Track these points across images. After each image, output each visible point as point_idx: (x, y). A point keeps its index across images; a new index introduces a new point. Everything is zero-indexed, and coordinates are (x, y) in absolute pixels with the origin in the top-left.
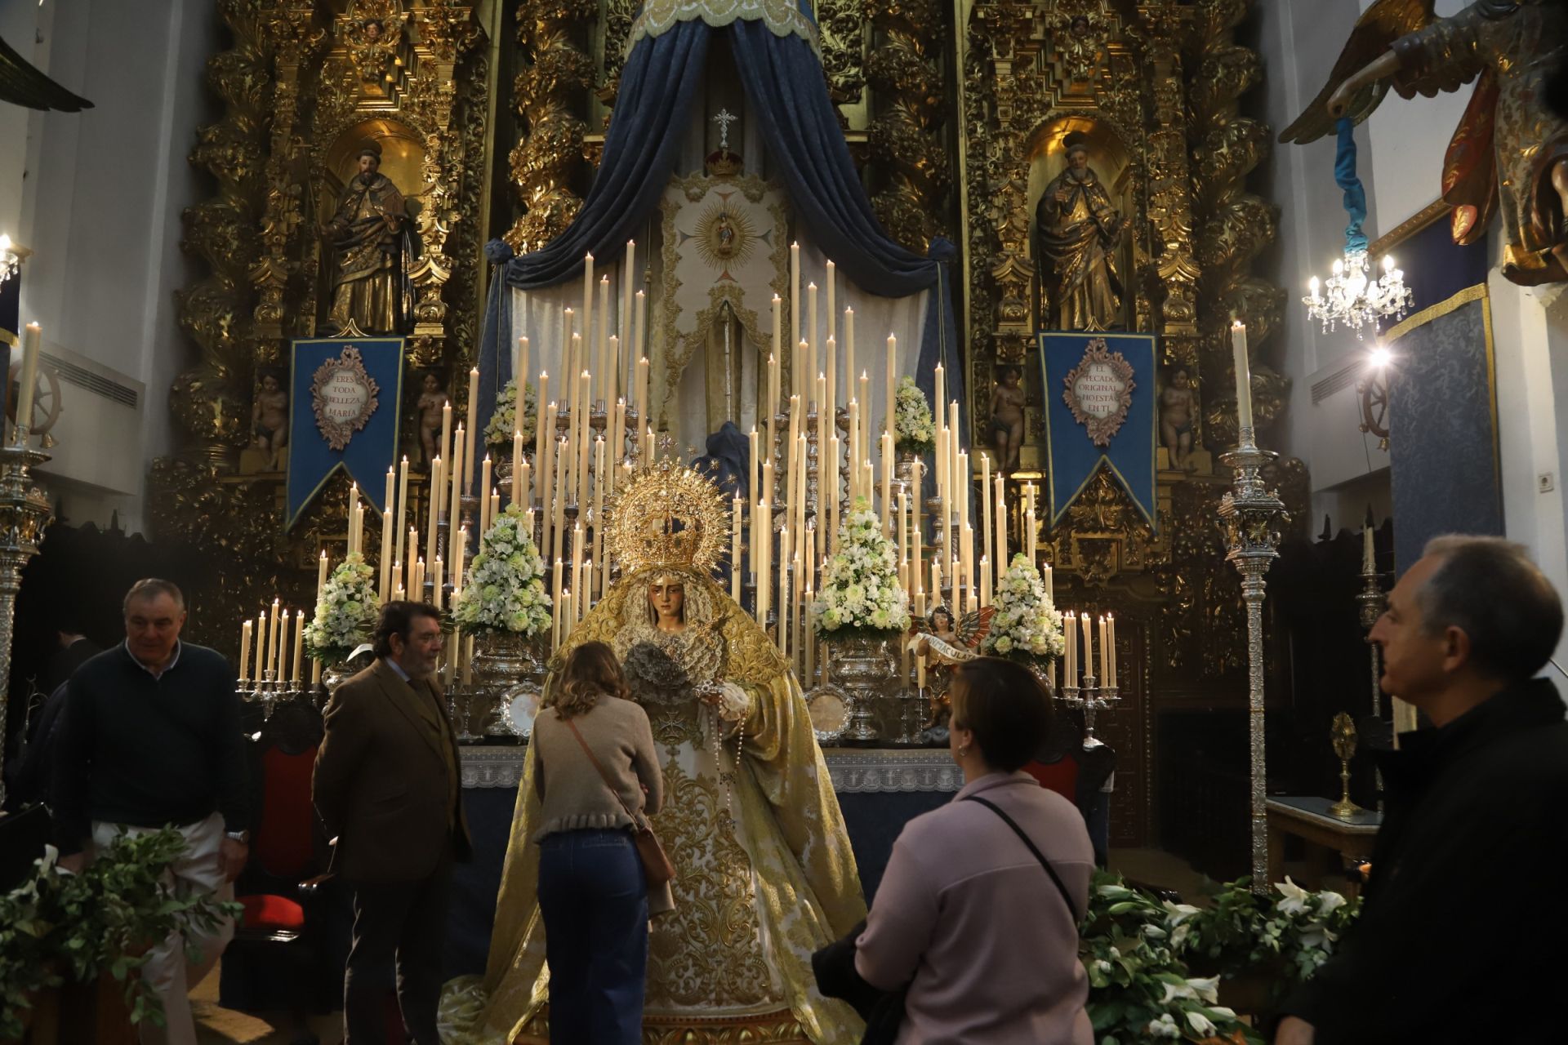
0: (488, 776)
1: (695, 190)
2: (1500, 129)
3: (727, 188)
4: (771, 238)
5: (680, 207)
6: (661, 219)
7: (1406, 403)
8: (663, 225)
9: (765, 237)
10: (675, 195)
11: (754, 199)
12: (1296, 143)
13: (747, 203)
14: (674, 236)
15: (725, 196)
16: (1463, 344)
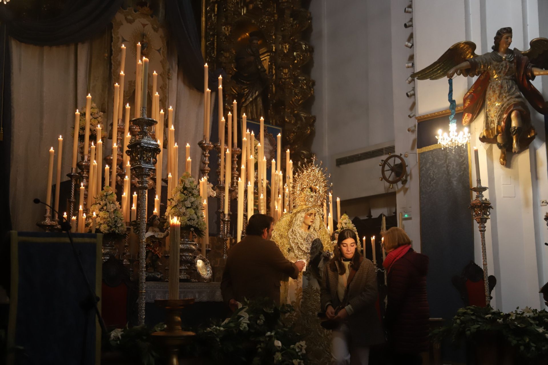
0: (197, 296)
1: (129, 17)
2: (490, 94)
3: (144, 21)
4: (161, 52)
5: (122, 24)
6: (112, 28)
7: (430, 173)
8: (112, 31)
9: (159, 51)
10: (119, 17)
11: (156, 30)
12: (417, 79)
13: (152, 31)
14: (118, 38)
15: (144, 25)
16: (457, 157)
